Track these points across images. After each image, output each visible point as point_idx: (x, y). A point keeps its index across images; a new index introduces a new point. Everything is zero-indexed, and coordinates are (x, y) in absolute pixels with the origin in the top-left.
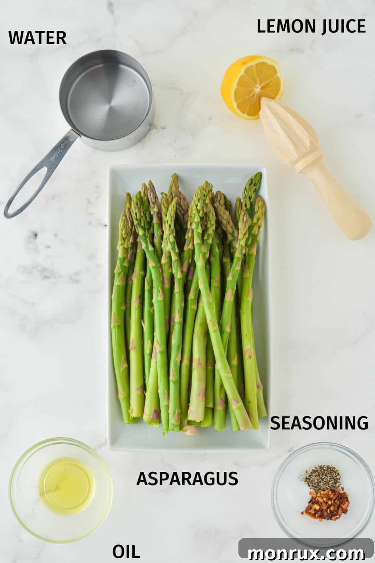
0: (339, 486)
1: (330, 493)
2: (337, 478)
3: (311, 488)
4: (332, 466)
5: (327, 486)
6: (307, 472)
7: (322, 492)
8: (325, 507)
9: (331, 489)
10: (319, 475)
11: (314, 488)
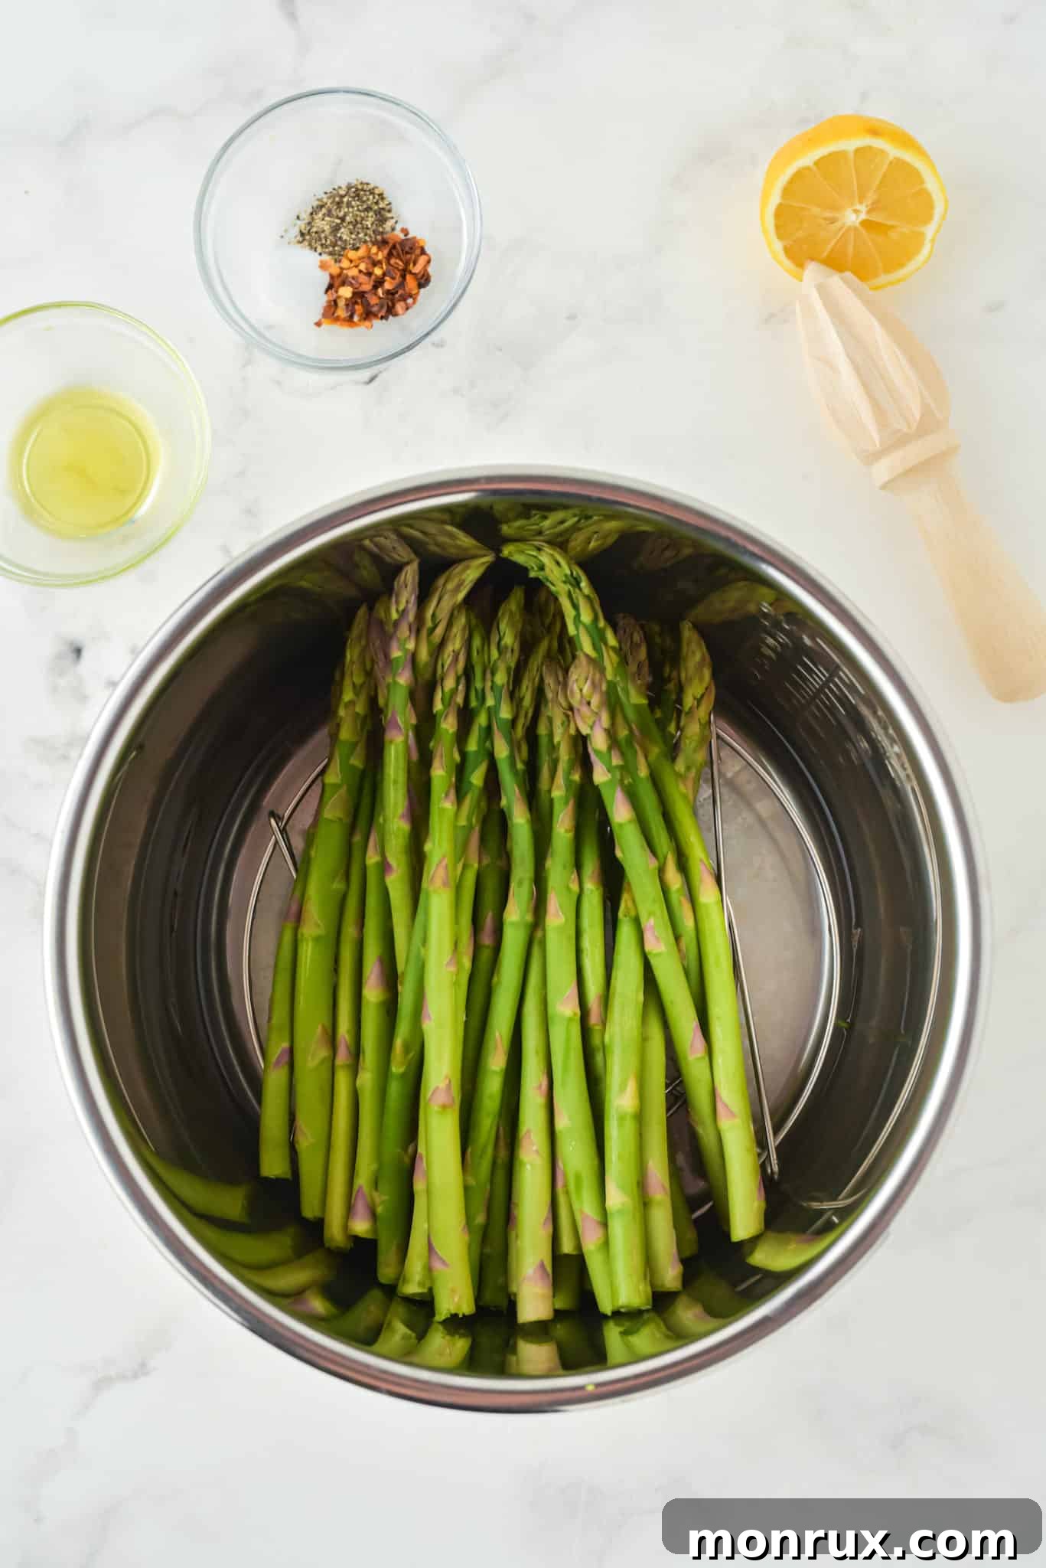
0: (393, 229)
1: (374, 249)
2: (381, 206)
3: (320, 254)
4: (357, 180)
5: (361, 235)
6: (298, 218)
7: (352, 254)
8: (367, 287)
9: (373, 239)
10: (329, 213)
11: (327, 250)
